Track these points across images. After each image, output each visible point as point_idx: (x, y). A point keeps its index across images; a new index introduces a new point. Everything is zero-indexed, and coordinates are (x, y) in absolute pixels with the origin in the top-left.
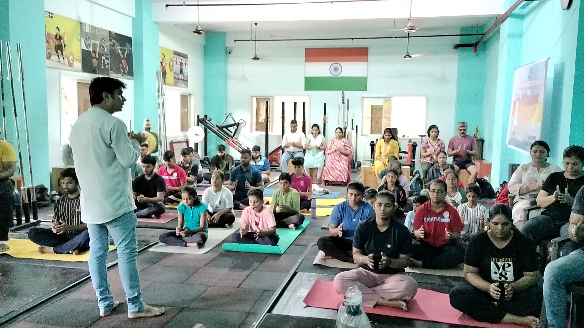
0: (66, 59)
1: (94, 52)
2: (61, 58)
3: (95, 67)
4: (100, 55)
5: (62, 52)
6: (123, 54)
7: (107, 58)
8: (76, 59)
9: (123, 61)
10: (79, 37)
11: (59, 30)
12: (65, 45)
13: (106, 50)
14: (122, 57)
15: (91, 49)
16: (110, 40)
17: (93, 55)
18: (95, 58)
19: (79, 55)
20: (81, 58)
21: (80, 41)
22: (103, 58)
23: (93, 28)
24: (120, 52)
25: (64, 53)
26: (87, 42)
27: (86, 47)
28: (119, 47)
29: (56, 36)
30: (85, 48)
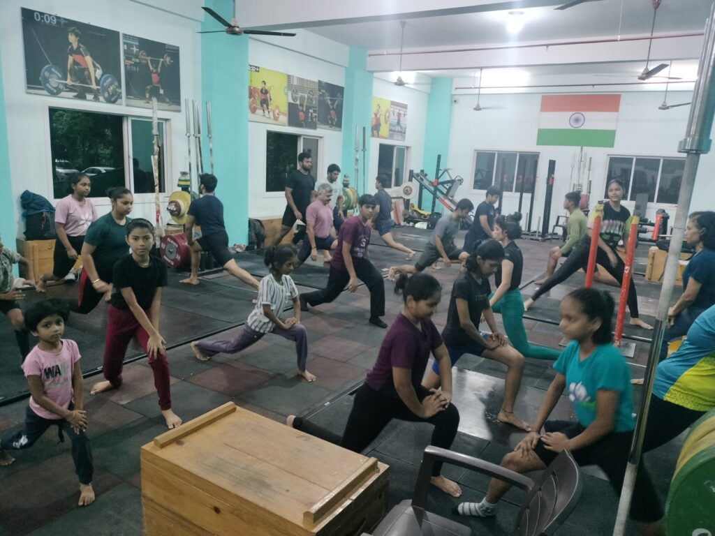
0: (271, 113)
1: (302, 105)
2: (266, 112)
3: (302, 121)
5: (267, 106)
6: (333, 104)
7: (315, 111)
8: (283, 113)
9: (332, 112)
10: (286, 90)
11: (265, 84)
12: (271, 99)
13: (314, 102)
14: (331, 107)
15: (298, 102)
16: (319, 90)
17: (300, 108)
18: (302, 111)
19: (285, 109)
20: (287, 112)
21: (287, 94)
22: (311, 111)
23: (301, 80)
24: (329, 102)
25: (269, 107)
26: (295, 95)
27: (293, 100)
29: (262, 90)
30: (292, 101)
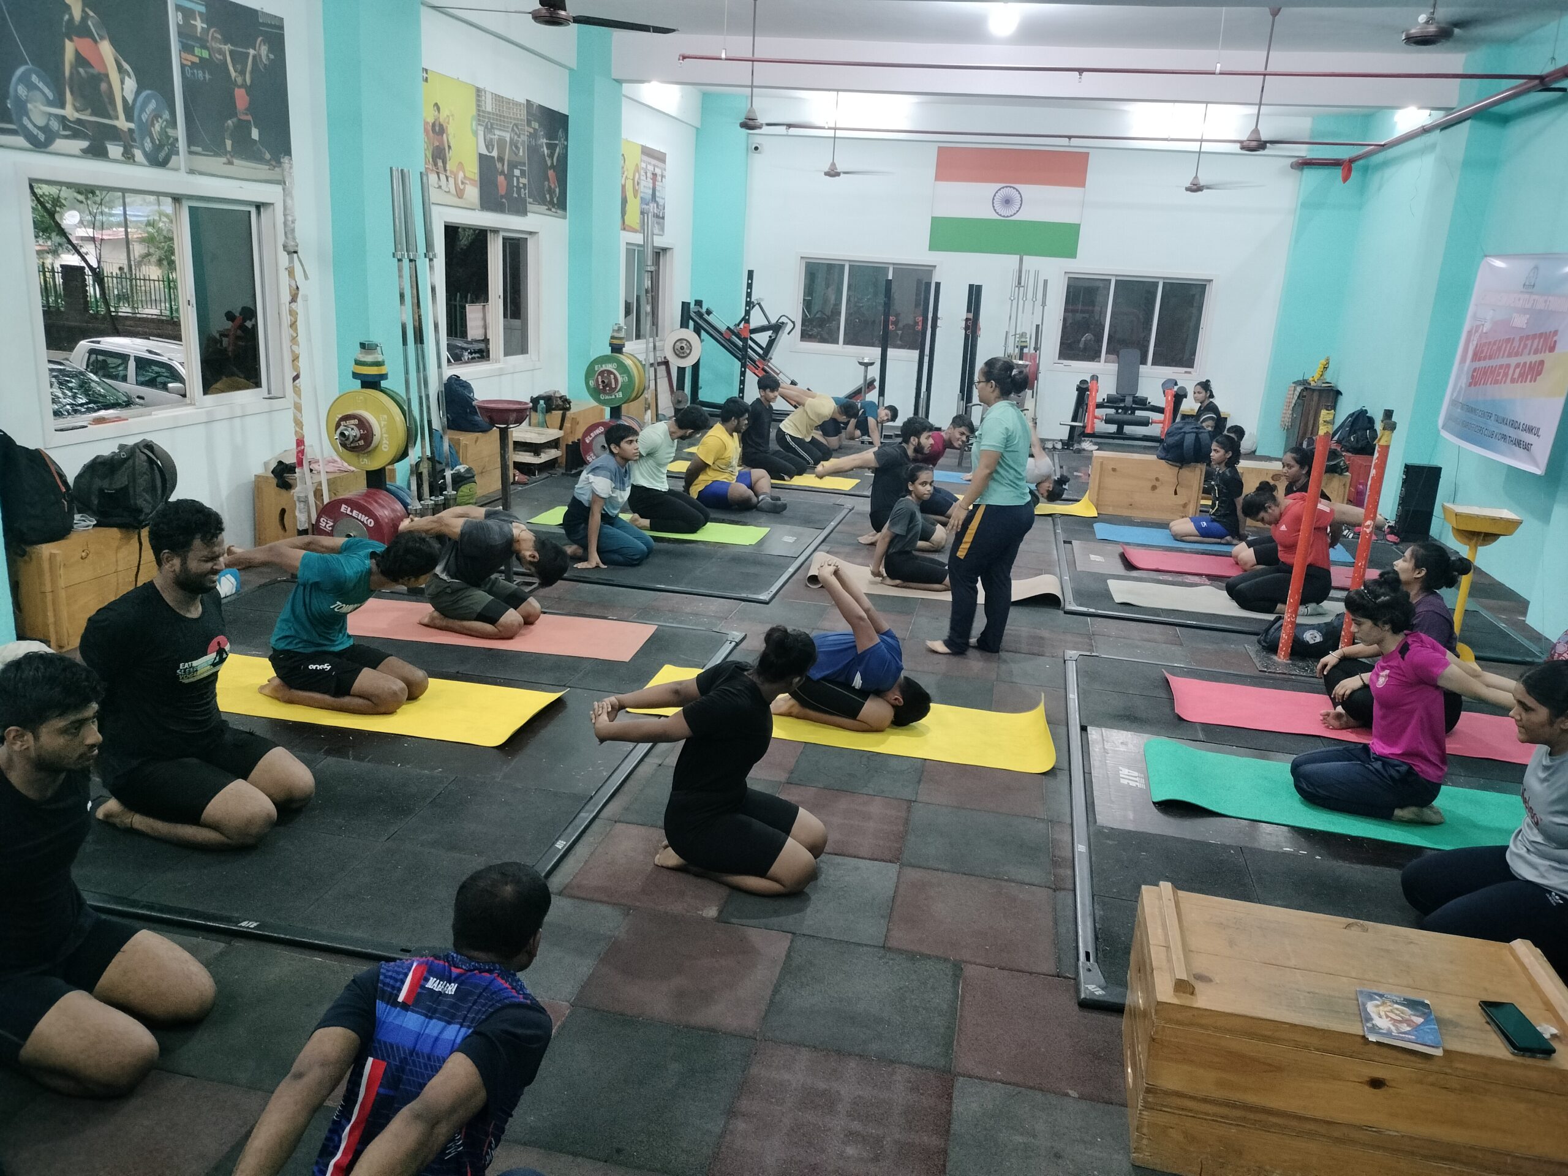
0: (451, 180)
1: (501, 159)
2: (443, 177)
3: (502, 197)
4: (513, 165)
5: (444, 163)
6: (551, 156)
7: (523, 172)
8: (470, 179)
9: (551, 173)
10: (474, 123)
11: (439, 109)
12: (449, 147)
13: (521, 153)
14: (549, 163)
15: (495, 154)
16: (529, 123)
17: (499, 165)
18: (502, 173)
19: (473, 169)
20: (477, 177)
21: (475, 134)
22: (517, 172)
23: (499, 99)
24: (546, 151)
25: (448, 167)
26: (489, 136)
27: (487, 147)
28: (545, 141)
29: (434, 125)
30: (485, 152)
